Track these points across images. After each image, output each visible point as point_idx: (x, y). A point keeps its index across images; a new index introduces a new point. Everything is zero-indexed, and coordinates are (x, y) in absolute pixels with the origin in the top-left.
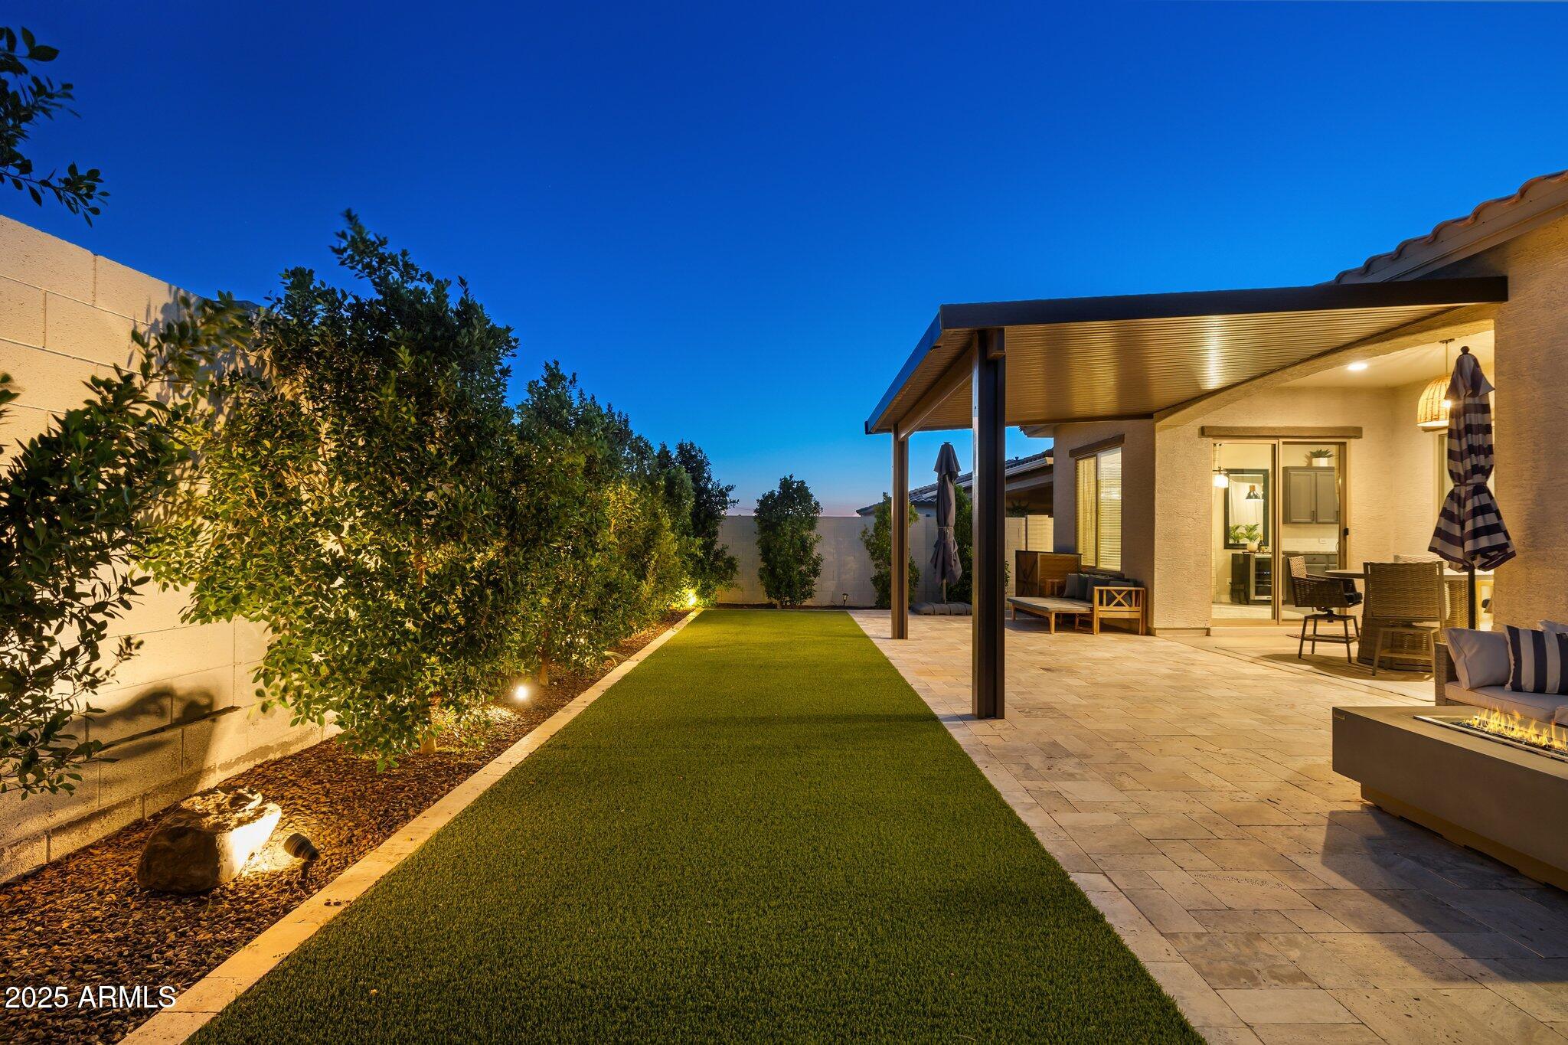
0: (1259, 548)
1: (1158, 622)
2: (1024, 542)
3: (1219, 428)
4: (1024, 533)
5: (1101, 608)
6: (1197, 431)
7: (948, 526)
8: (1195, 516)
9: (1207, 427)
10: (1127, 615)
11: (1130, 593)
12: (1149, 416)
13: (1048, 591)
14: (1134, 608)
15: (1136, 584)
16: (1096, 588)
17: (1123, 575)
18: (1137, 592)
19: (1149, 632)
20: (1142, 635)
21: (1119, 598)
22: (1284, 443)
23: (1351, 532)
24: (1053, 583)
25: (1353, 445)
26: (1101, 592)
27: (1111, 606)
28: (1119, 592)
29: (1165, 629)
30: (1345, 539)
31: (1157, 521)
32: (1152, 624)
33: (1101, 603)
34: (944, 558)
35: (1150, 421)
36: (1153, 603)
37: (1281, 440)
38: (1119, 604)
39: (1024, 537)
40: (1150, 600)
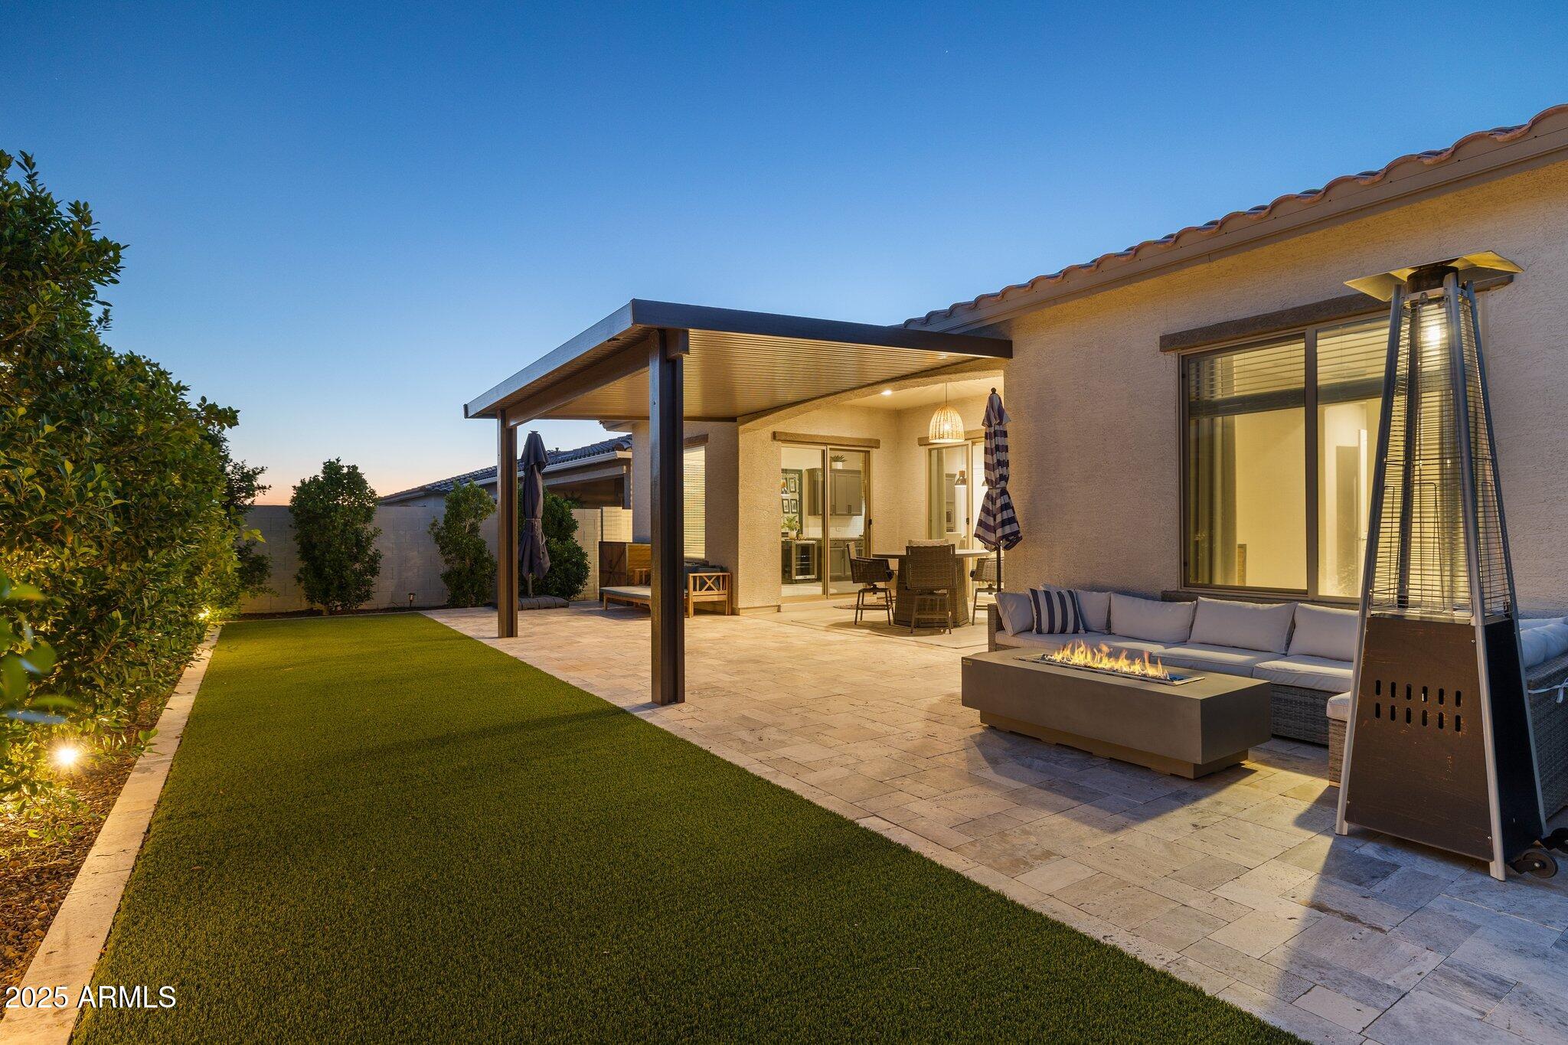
0: (797, 536)
1: (742, 602)
2: (600, 533)
3: (786, 434)
4: (599, 524)
5: (695, 593)
6: (770, 435)
7: (536, 517)
8: (769, 509)
9: (778, 432)
10: (716, 599)
11: (718, 577)
12: (733, 419)
13: (637, 579)
14: (721, 592)
15: (722, 570)
16: (691, 575)
17: (708, 562)
18: (724, 577)
19: (734, 612)
20: (728, 615)
21: (709, 583)
22: (831, 449)
23: (873, 522)
24: (641, 572)
25: (874, 453)
26: (695, 578)
27: (703, 590)
28: (710, 578)
29: (747, 608)
30: (869, 528)
31: (740, 513)
32: (737, 605)
33: (695, 589)
34: (531, 551)
35: (734, 424)
36: (738, 586)
37: (829, 447)
38: (710, 589)
39: (600, 528)
40: (734, 584)
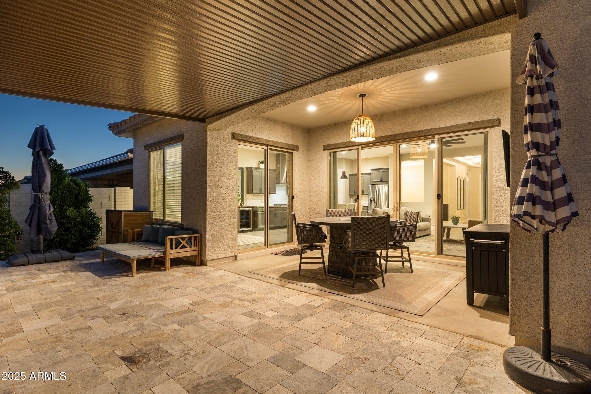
1: (209, 256)
2: (113, 203)
3: (242, 135)
4: (113, 198)
5: (171, 251)
6: (230, 135)
7: (43, 192)
8: (229, 188)
9: (236, 134)
10: (188, 254)
11: (191, 238)
12: (202, 120)
13: (130, 237)
14: (193, 249)
15: (194, 232)
16: (168, 237)
17: (184, 225)
18: (195, 237)
19: (203, 263)
20: (198, 265)
21: (183, 243)
22: (270, 149)
23: (295, 197)
24: (133, 232)
25: (296, 154)
26: (171, 240)
27: (178, 249)
28: (184, 239)
29: (213, 260)
30: (292, 201)
31: (208, 190)
32: (205, 258)
33: (171, 248)
34: (39, 218)
35: (204, 124)
36: (206, 244)
37: (269, 147)
38: (184, 247)
39: (113, 201)
40: (203, 242)
